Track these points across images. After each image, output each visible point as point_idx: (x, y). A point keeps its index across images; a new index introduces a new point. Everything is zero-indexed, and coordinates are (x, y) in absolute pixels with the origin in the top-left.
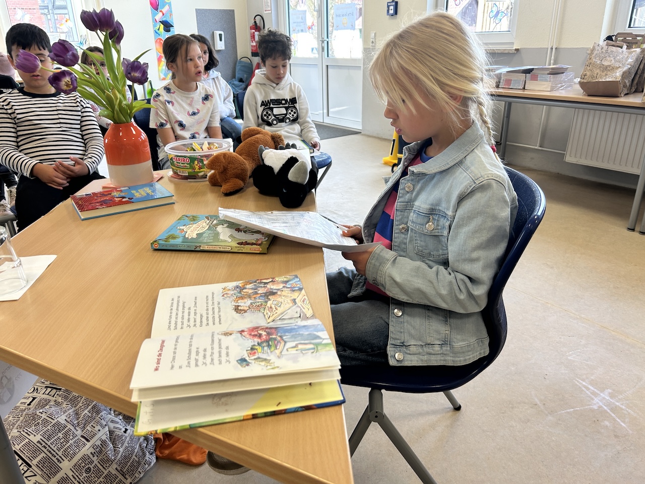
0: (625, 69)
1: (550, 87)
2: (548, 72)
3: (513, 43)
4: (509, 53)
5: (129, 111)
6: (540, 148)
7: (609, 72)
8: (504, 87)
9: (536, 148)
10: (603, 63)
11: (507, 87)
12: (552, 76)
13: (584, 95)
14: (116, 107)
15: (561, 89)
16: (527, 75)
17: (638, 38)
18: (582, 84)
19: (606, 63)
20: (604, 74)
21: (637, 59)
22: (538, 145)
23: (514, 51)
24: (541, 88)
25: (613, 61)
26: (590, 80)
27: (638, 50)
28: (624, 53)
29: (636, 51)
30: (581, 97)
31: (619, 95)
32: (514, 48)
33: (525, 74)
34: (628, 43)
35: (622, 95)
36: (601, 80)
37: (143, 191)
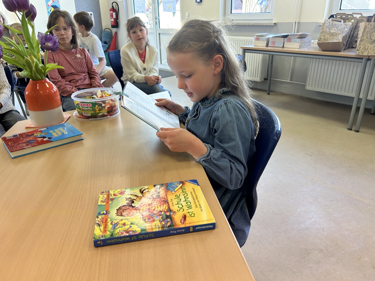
0: (344, 35)
1: (299, 46)
2: (298, 37)
3: (272, 20)
4: (270, 26)
5: (43, 71)
6: (290, 82)
7: (334, 37)
8: (271, 46)
9: (288, 81)
10: (331, 31)
11: (273, 46)
12: (299, 39)
13: (320, 51)
14: (33, 68)
15: (305, 47)
16: (285, 38)
17: (349, 16)
18: (319, 44)
19: (332, 31)
20: (331, 38)
21: (350, 29)
22: (289, 79)
23: (273, 25)
24: (293, 46)
25: (336, 30)
26: (324, 41)
27: (350, 23)
28: (342, 25)
29: (349, 24)
30: (318, 52)
31: (341, 51)
32: (273, 22)
33: (283, 38)
34: (343, 19)
35: (342, 50)
36: (330, 42)
37: (59, 131)
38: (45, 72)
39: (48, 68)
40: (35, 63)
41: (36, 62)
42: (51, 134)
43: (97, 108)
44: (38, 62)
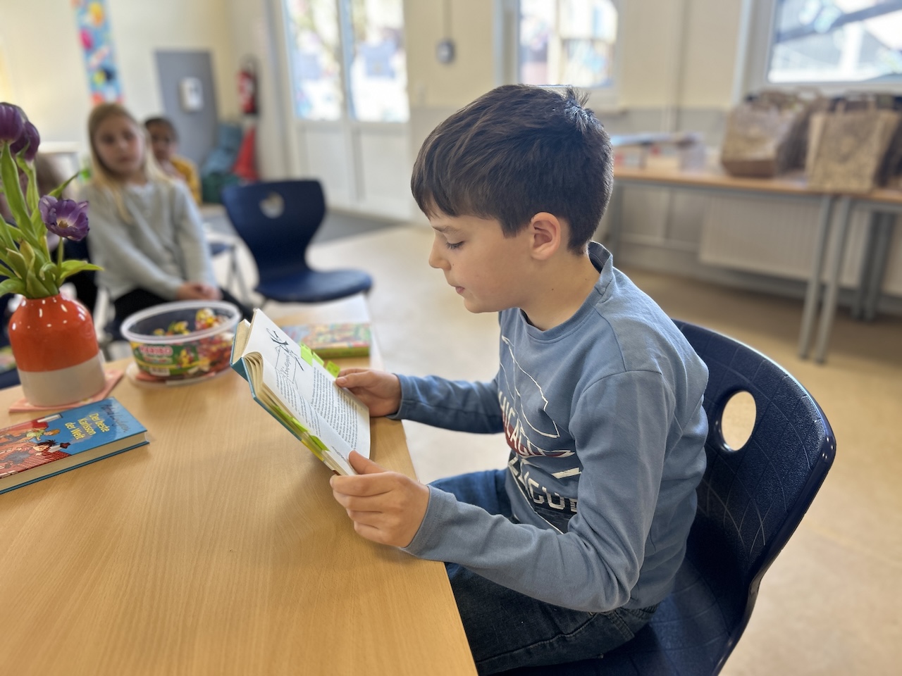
3: (616, 100)
12: (680, 150)
15: (693, 169)
16: (646, 149)
18: (724, 162)
23: (619, 113)
24: (666, 166)
27: (792, 114)
29: (789, 115)
31: (772, 177)
32: (619, 108)
33: (642, 148)
34: (777, 104)
35: (775, 176)
36: (748, 158)
37: (89, 422)
38: (58, 277)
39: (65, 270)
40: (33, 261)
41: (36, 255)
42: (69, 432)
43: (185, 357)
44: (41, 256)
